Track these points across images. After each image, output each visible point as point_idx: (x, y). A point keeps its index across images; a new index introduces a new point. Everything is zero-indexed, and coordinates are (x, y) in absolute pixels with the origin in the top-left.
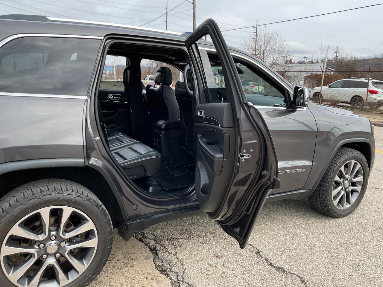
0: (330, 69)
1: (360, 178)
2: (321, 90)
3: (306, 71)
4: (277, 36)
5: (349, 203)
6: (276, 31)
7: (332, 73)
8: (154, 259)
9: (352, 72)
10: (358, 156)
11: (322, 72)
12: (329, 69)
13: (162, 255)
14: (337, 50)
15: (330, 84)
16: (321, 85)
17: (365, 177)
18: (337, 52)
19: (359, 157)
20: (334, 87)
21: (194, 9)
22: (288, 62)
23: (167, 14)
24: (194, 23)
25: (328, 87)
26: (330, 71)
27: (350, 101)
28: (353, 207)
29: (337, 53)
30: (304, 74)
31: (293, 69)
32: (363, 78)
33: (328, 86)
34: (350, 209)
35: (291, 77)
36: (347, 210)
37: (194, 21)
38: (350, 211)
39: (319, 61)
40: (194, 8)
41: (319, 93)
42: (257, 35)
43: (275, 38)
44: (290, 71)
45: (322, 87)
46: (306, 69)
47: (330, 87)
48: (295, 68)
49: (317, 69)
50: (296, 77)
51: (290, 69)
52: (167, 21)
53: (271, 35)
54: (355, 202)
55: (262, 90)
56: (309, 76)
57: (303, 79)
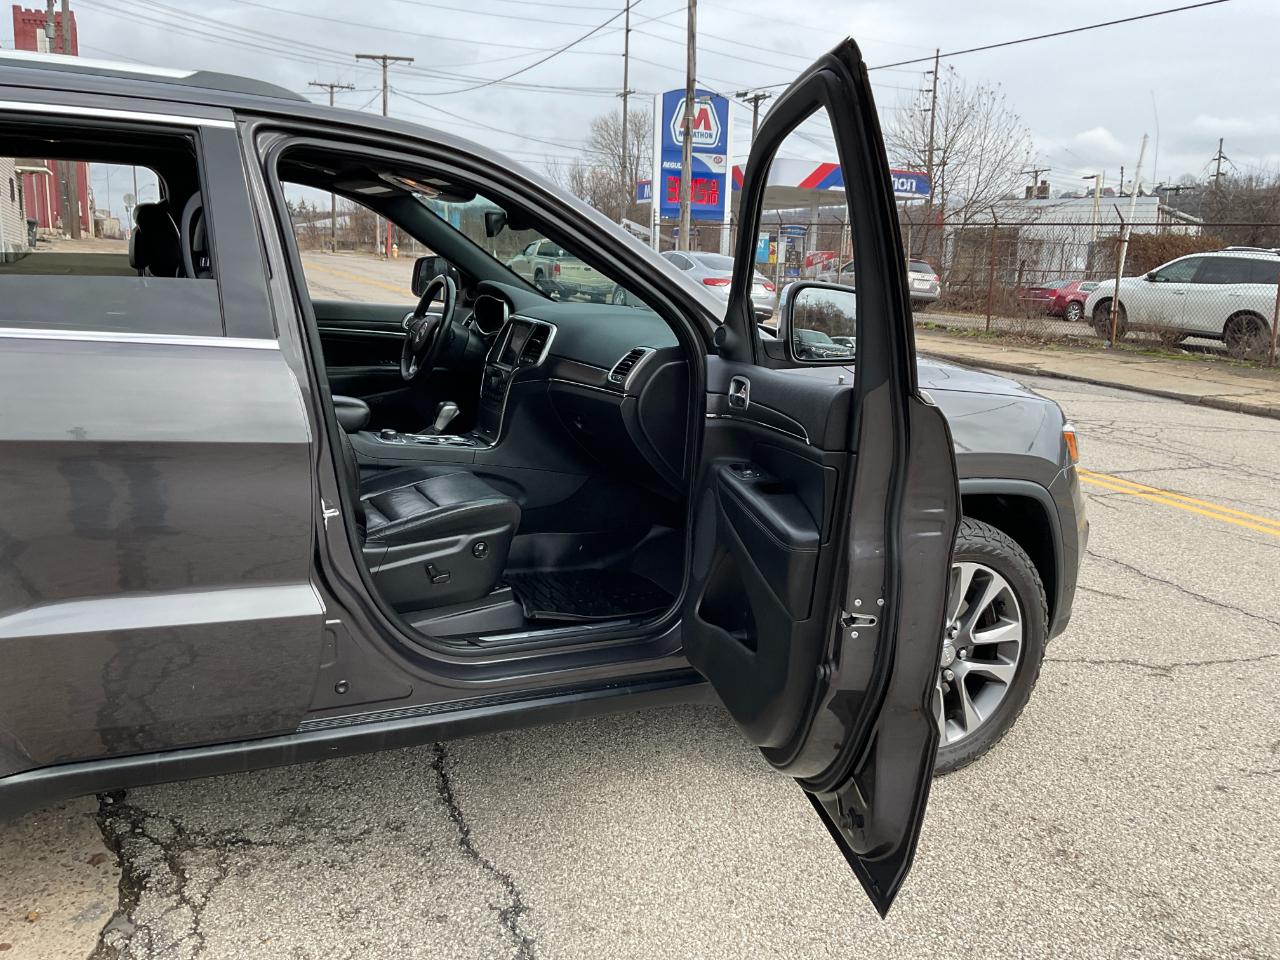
0: (1186, 216)
1: (1008, 631)
2: (1116, 290)
3: (1093, 224)
4: (990, 101)
5: (963, 724)
6: (989, 85)
7: (1192, 230)
8: (110, 922)
9: (1263, 229)
10: (989, 549)
11: (1122, 226)
12: (1181, 218)
13: (150, 906)
14: (1220, 152)
15: (1154, 271)
16: (1117, 272)
17: (1030, 626)
18: (1221, 157)
19: (995, 550)
20: (1167, 281)
21: (692, 9)
22: (1035, 193)
23: (628, 31)
24: (692, 58)
25: (1146, 280)
26: (1182, 222)
27: (1221, 331)
28: (977, 739)
29: (1219, 159)
30: (1089, 235)
31: (1050, 216)
32: (1273, 250)
33: (1145, 276)
34: (965, 746)
35: (1041, 243)
36: (951, 752)
37: (691, 52)
38: (963, 754)
39: (1144, 189)
40: (689, 8)
41: (1110, 299)
42: (935, 97)
43: (984, 110)
44: (1037, 222)
45: (1121, 279)
46: (1096, 217)
47: (1152, 279)
48: (1054, 212)
49: (1144, 216)
50: (1060, 243)
51: (1036, 215)
52: (626, 55)
53: (970, 99)
54: (988, 721)
55: (933, 288)
56: (1104, 242)
57: (1084, 251)
